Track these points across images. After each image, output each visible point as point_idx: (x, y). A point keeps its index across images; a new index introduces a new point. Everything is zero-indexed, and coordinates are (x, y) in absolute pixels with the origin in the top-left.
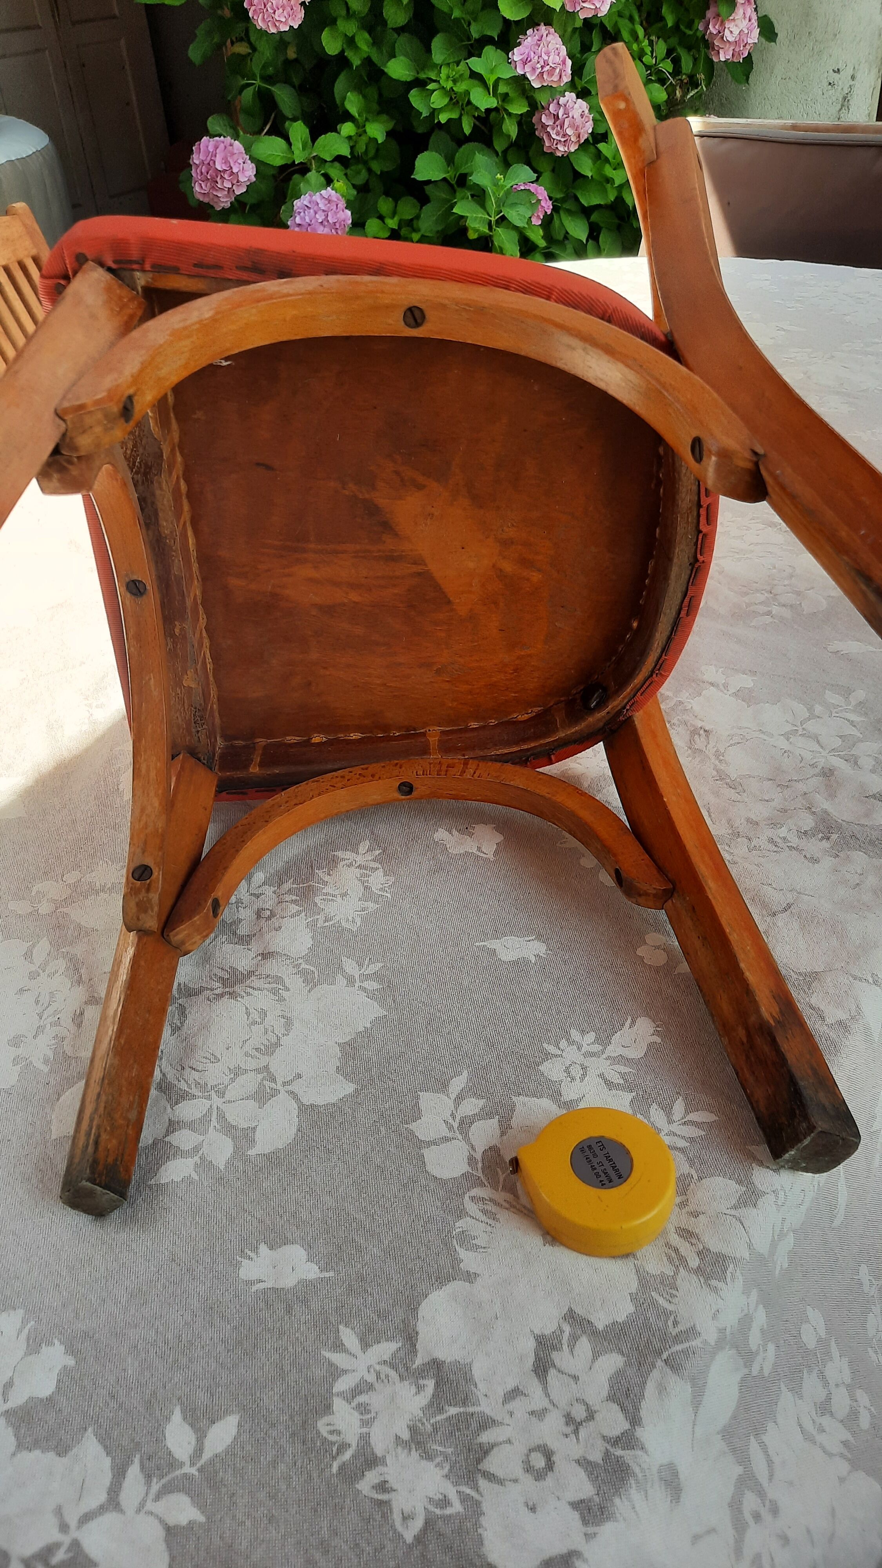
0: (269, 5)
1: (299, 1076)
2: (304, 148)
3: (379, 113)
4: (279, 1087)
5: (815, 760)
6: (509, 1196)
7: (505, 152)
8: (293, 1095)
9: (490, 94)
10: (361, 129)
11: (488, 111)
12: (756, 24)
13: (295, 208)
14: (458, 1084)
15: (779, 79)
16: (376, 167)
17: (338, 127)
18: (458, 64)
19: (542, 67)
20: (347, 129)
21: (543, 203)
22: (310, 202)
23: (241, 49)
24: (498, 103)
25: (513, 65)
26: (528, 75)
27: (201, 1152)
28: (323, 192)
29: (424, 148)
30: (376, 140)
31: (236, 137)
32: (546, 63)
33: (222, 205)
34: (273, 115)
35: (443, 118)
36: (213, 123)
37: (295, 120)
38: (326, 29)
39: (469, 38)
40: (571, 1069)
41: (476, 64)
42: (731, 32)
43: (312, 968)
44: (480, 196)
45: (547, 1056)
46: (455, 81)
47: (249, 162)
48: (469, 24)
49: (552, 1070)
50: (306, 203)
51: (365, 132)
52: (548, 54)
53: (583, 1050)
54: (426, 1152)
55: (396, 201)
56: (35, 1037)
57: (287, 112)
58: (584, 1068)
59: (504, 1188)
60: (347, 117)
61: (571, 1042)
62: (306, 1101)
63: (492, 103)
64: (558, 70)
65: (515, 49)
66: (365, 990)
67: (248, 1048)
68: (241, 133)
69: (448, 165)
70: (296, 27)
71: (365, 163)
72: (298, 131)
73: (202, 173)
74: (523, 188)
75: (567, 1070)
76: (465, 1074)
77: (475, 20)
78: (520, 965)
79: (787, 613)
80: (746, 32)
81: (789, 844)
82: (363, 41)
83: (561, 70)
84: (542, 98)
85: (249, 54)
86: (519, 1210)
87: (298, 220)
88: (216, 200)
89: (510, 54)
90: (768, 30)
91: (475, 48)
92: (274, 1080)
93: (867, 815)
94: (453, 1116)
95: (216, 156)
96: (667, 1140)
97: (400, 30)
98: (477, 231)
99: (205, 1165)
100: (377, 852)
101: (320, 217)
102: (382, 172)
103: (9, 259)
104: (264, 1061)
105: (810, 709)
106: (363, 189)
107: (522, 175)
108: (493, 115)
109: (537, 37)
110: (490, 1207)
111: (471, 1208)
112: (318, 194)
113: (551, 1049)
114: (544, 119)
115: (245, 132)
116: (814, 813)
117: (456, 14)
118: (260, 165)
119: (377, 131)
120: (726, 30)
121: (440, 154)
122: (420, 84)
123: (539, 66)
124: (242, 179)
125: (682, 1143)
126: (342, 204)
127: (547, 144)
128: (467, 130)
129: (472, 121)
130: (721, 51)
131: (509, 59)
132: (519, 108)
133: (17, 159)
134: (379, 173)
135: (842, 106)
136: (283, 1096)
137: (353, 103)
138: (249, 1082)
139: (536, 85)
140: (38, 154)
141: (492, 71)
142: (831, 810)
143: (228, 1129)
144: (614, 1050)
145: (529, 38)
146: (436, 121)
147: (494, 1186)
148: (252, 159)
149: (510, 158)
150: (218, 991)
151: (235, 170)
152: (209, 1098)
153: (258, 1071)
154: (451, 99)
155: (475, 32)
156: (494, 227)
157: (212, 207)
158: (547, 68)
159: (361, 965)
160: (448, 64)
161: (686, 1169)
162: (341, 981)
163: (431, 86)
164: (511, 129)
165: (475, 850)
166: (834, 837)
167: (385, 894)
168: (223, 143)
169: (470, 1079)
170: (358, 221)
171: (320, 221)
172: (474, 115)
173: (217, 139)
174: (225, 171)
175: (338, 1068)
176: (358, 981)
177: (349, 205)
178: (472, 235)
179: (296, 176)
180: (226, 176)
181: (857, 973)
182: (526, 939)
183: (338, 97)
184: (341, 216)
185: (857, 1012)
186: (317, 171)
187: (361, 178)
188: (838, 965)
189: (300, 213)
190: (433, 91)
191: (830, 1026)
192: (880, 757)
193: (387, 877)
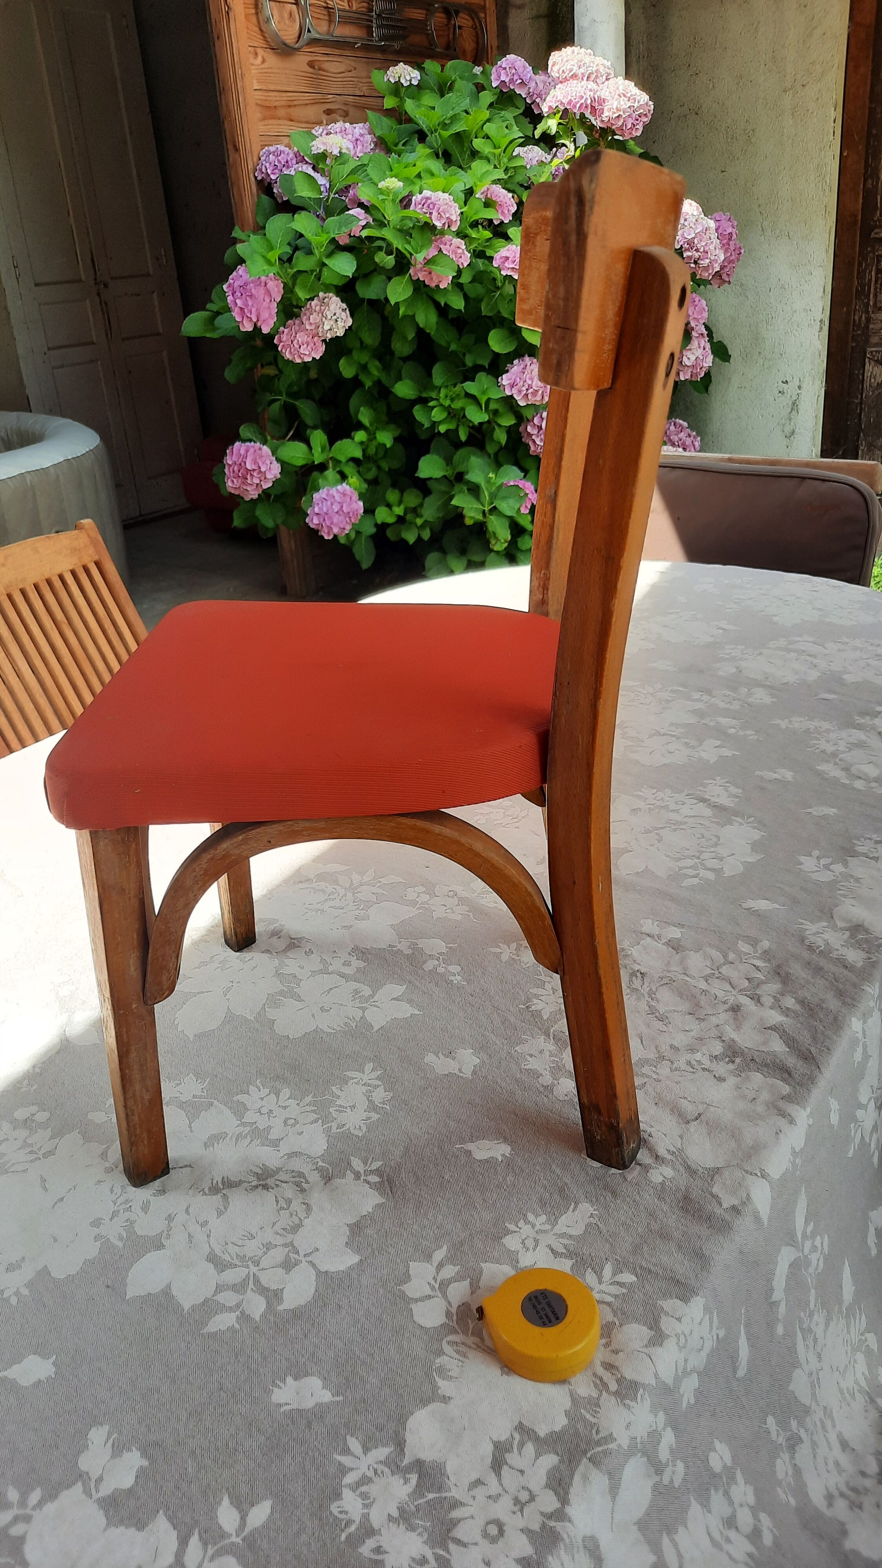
0: (295, 342)
1: (317, 1250)
2: (323, 450)
3: (387, 423)
4: (301, 1258)
5: (726, 998)
6: (477, 1340)
7: (496, 455)
8: (311, 1263)
9: (482, 410)
10: (372, 436)
11: (481, 424)
12: (710, 352)
13: (314, 500)
14: (439, 1255)
15: (736, 387)
16: (385, 466)
17: (353, 434)
18: (455, 386)
19: (527, 390)
20: (360, 436)
21: (529, 496)
22: (327, 495)
23: (271, 371)
24: (489, 417)
25: (501, 388)
26: (515, 396)
27: (241, 1308)
28: (339, 487)
29: (426, 452)
30: (385, 445)
31: (264, 442)
32: (530, 387)
33: (251, 497)
34: (296, 424)
35: (442, 429)
36: (244, 431)
37: (315, 427)
38: (343, 358)
39: (464, 365)
40: (526, 1241)
41: (470, 387)
42: (689, 358)
43: (327, 1166)
44: (475, 490)
45: (508, 1232)
46: (452, 400)
47: (276, 462)
48: (464, 355)
49: (512, 1242)
50: (324, 496)
51: (375, 438)
52: (532, 379)
53: (537, 1228)
54: (413, 1306)
55: (402, 492)
56: (111, 1219)
57: (309, 421)
58: (536, 1241)
59: (473, 1334)
60: (360, 426)
61: (527, 1222)
62: (322, 1268)
63: (485, 417)
64: (540, 392)
65: (504, 376)
66: (368, 1183)
67: (276, 1228)
68: (269, 438)
69: (447, 465)
70: (318, 358)
71: (375, 462)
72: (318, 437)
73: (234, 471)
74: (512, 484)
75: (523, 1243)
76: (445, 1247)
77: (469, 352)
78: (490, 1162)
79: (711, 876)
80: (701, 358)
81: (703, 1066)
82: (375, 369)
83: (543, 392)
84: (528, 414)
85: (277, 375)
86: (484, 1350)
87: (316, 510)
88: (246, 493)
89: (500, 379)
90: (721, 352)
91: (469, 375)
92: (297, 1253)
93: (765, 1043)
94: (435, 1279)
95: (246, 458)
96: (597, 1296)
97: (405, 359)
98: (471, 518)
99: (244, 1317)
100: (379, 1073)
101: (336, 508)
102: (390, 469)
103: (75, 565)
104: (289, 1238)
105: (725, 956)
106: (373, 483)
107: (511, 475)
108: (484, 426)
109: (522, 366)
110: (463, 1349)
111: (448, 1349)
112: (334, 489)
113: (512, 1227)
114: (529, 429)
115: (273, 438)
116: (723, 1041)
117: (453, 347)
118: (283, 464)
119: (386, 438)
120: (684, 357)
121: (440, 456)
122: (423, 401)
123: (524, 389)
124: (269, 476)
125: (609, 1299)
126: (356, 496)
127: (532, 448)
128: (463, 437)
129: (467, 430)
130: (681, 373)
131: (498, 383)
132: (508, 421)
134: (387, 469)
135: (792, 409)
136: (304, 1265)
137: (365, 416)
138: (278, 1255)
139: (522, 403)
140: (90, 452)
141: (484, 392)
142: (736, 1039)
143: (263, 1290)
144: (560, 1228)
145: (515, 367)
146: (436, 431)
147: (465, 1333)
148: (277, 460)
149: (501, 459)
150: (254, 1184)
151: (263, 469)
152: (247, 1267)
153: (285, 1245)
154: (449, 413)
155: (469, 361)
156: (488, 515)
157: (242, 498)
158: (531, 391)
159: (365, 1163)
160: (447, 387)
161: (610, 1317)
162: (350, 1175)
163: (431, 404)
164: (501, 437)
165: (457, 1072)
166: (738, 1060)
167: (385, 1106)
168: (253, 447)
169: (449, 1251)
170: (369, 511)
171: (336, 511)
172: (469, 426)
173: (248, 444)
174: (254, 470)
175: (347, 1243)
176: (363, 1175)
177: (361, 497)
178: (469, 522)
179: (315, 474)
180: (255, 474)
181: (749, 1168)
182: (495, 1142)
183: (352, 410)
184: (354, 506)
185: (747, 1199)
186: (334, 469)
187: (371, 475)
188: (734, 1162)
189: (318, 504)
190: (433, 408)
191: (726, 1210)
192: (778, 996)
193: (387, 1093)
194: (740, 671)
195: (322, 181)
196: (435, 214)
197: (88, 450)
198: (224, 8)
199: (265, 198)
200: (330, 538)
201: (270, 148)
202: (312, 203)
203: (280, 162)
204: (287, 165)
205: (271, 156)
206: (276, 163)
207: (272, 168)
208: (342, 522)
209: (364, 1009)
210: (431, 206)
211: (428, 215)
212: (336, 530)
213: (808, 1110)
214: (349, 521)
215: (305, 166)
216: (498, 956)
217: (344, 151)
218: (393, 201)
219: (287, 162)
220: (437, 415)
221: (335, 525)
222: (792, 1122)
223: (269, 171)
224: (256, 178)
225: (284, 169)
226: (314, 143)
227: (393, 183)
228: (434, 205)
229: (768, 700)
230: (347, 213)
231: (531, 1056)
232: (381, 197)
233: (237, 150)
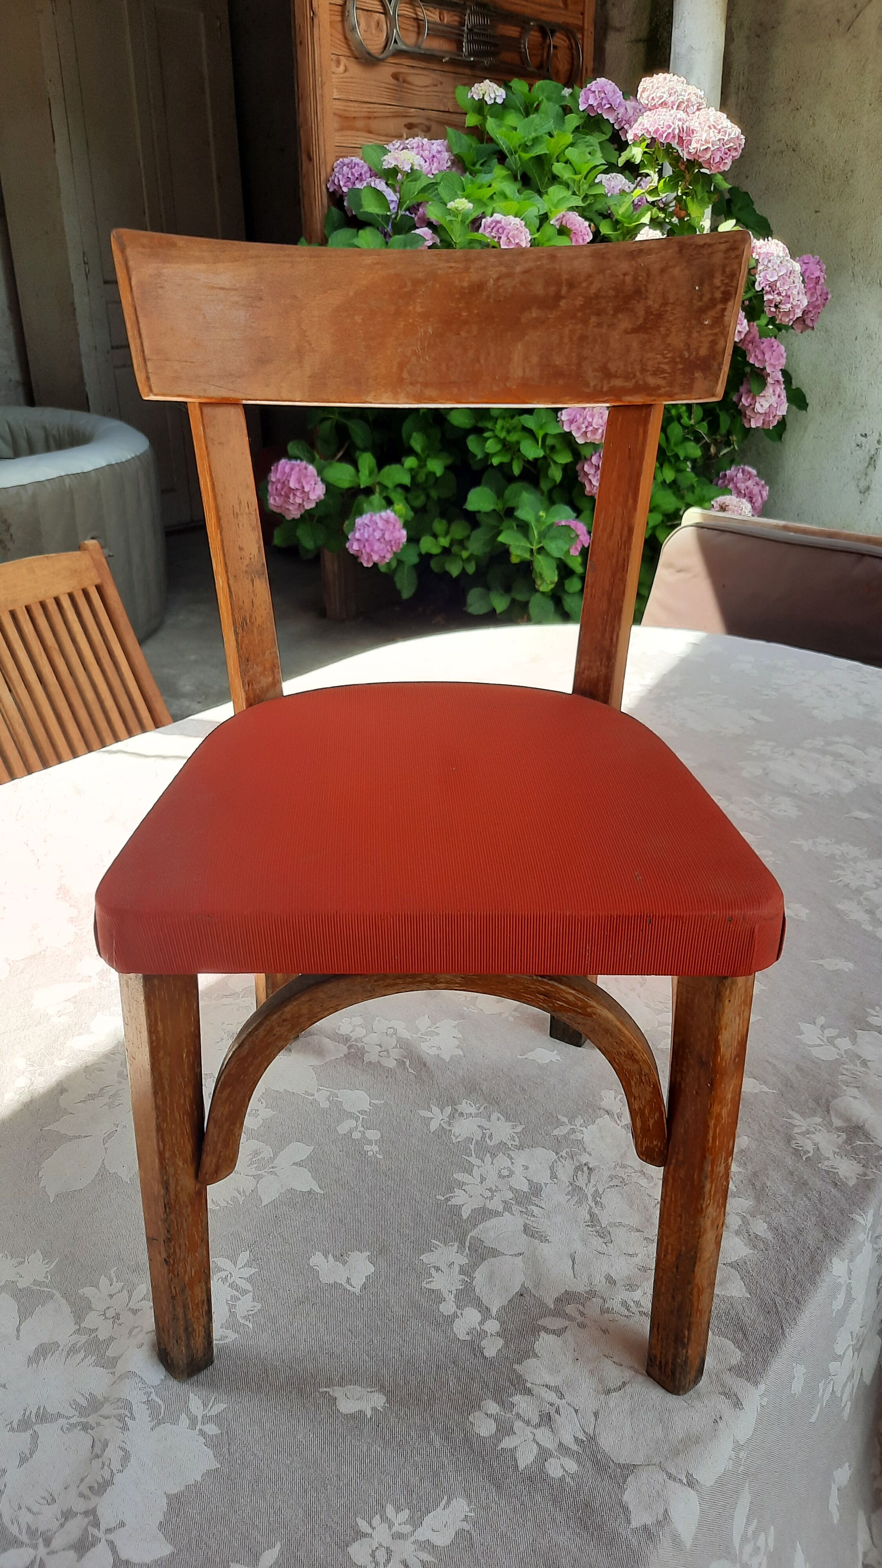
1: (121, 1527)
2: (371, 474)
3: (441, 451)
4: (101, 1535)
7: (550, 491)
8: (112, 1545)
9: (538, 444)
10: (422, 464)
11: (536, 460)
12: (785, 400)
13: (356, 525)
14: (269, 1557)
16: (434, 494)
17: (403, 459)
18: (512, 417)
19: (587, 427)
20: (410, 462)
21: (581, 537)
22: (370, 521)
24: (545, 453)
25: (560, 423)
26: (574, 433)
28: (383, 514)
29: (477, 484)
30: (434, 474)
31: (312, 461)
32: (590, 424)
33: (293, 516)
34: (347, 444)
35: (495, 461)
36: (292, 448)
37: (365, 450)
40: (376, 1554)
41: (527, 420)
42: (762, 406)
43: (160, 1402)
44: (524, 528)
45: (358, 1535)
46: (508, 432)
47: (321, 483)
49: (359, 1553)
50: (366, 521)
51: (426, 465)
52: (593, 416)
53: (394, 1529)
55: (450, 523)
57: (359, 444)
58: (389, 1552)
60: (411, 452)
61: (384, 1519)
62: (124, 1556)
63: (540, 453)
65: (563, 411)
66: (202, 1433)
67: (82, 1485)
68: (317, 457)
69: (498, 498)
71: (425, 489)
72: (367, 460)
73: (276, 489)
74: (564, 524)
75: (373, 1555)
76: (278, 1544)
78: (356, 1419)
80: (775, 406)
81: (641, 1309)
83: (603, 431)
84: (585, 452)
87: (357, 535)
88: (287, 512)
89: (559, 414)
90: (797, 399)
92: (98, 1526)
95: (290, 476)
98: (518, 556)
100: (253, 1270)
101: (378, 535)
102: (439, 499)
103: (74, 588)
104: (93, 1502)
106: (420, 512)
107: (563, 515)
108: (539, 462)
112: (378, 514)
113: (363, 1526)
114: (586, 468)
115: (321, 457)
118: (329, 485)
119: (436, 466)
120: (757, 404)
121: (492, 490)
122: (478, 431)
123: (584, 426)
124: (313, 496)
126: (400, 524)
127: (588, 488)
128: (516, 470)
129: (521, 464)
130: (752, 420)
131: (557, 417)
132: (564, 458)
133: (117, 463)
134: (436, 498)
135: (869, 464)
136: (102, 1546)
137: (417, 442)
138: (75, 1528)
139: (580, 441)
140: (136, 458)
141: (541, 427)
144: (423, 1533)
146: (489, 463)
148: (322, 480)
149: (555, 496)
150: (73, 1420)
151: (306, 489)
152: (36, 1547)
153: (86, 1513)
154: (504, 445)
156: (535, 554)
157: (284, 517)
158: (590, 428)
159: (205, 1405)
160: (504, 418)
162: (184, 1420)
163: (486, 435)
164: (556, 474)
165: (344, 1283)
167: (247, 1323)
168: (299, 465)
169: (281, 1553)
170: (413, 540)
171: (377, 538)
172: (524, 461)
173: (293, 462)
174: (297, 489)
175: (161, 1523)
176: (199, 1423)
177: (406, 525)
178: (515, 560)
179: (361, 498)
180: (298, 494)
181: (673, 1471)
182: (369, 1390)
183: (404, 436)
184: (397, 534)
185: (665, 1518)
186: (381, 493)
187: (419, 502)
188: (656, 1460)
189: (360, 529)
190: (488, 439)
191: (635, 1531)
192: (748, 1216)
193: (255, 1304)
194: (767, 774)
195: (391, 196)
196: (504, 239)
197: (133, 455)
198: (309, 14)
199: (334, 210)
200: (370, 565)
201: (345, 159)
202: (380, 219)
203: (353, 174)
204: (360, 178)
205: (345, 168)
206: (349, 176)
207: (344, 180)
208: (383, 550)
209: (258, 1178)
210: (500, 231)
211: (496, 240)
212: (375, 558)
213: (762, 1387)
214: (390, 549)
215: (378, 181)
216: (427, 1121)
217: (415, 168)
218: (463, 222)
219: (361, 175)
220: (491, 446)
221: (376, 552)
222: (737, 1404)
223: (342, 184)
224: (328, 189)
225: (357, 182)
226: (385, 157)
227: (462, 204)
228: (504, 229)
229: (793, 813)
230: (413, 232)
231: (438, 1269)
232: (449, 218)
233: (310, 159)
